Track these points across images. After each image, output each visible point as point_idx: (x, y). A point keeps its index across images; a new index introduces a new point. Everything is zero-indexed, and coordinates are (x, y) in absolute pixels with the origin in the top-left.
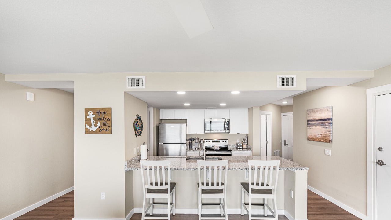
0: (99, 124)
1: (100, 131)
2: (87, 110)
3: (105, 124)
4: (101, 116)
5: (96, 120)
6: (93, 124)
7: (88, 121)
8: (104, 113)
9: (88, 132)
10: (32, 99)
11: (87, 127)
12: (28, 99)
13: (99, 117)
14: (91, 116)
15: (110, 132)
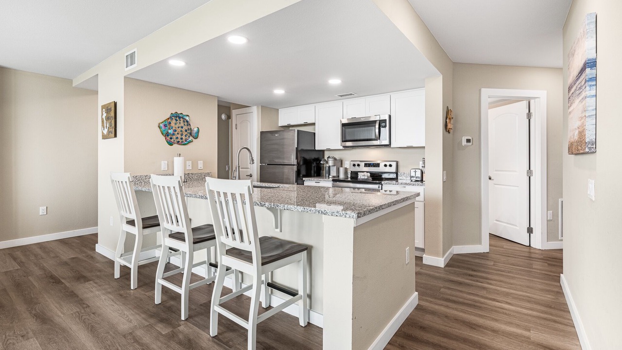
0: (108, 125)
1: (109, 134)
2: (103, 108)
3: (111, 124)
5: (107, 119)
6: (105, 125)
7: (103, 122)
8: (110, 109)
11: (103, 129)
13: (108, 115)
14: (105, 115)
15: (113, 135)
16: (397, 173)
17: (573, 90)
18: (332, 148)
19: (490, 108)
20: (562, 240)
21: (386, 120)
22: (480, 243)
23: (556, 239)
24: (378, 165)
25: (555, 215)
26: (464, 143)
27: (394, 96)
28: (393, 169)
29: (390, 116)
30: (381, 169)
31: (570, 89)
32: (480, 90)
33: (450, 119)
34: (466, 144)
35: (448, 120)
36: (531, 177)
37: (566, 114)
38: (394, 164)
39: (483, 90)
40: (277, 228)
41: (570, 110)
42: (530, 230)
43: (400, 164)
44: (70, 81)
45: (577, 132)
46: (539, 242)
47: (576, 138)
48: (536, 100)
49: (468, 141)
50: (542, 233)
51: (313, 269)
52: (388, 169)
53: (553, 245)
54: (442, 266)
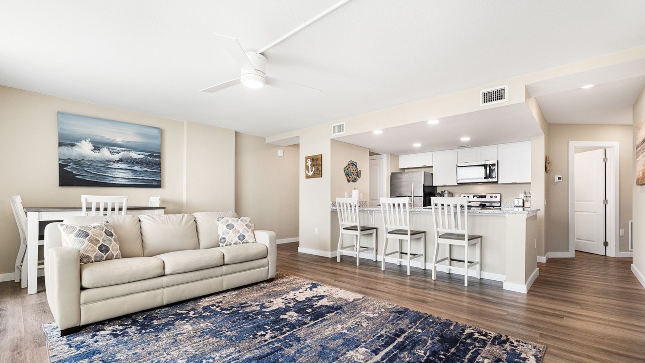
0: (314, 170)
1: (314, 176)
2: (307, 158)
3: (317, 169)
4: (315, 163)
5: (313, 165)
6: (310, 170)
7: (307, 167)
8: (317, 159)
9: (308, 177)
10: (282, 155)
11: (307, 172)
12: (279, 155)
13: (314, 163)
14: (309, 163)
15: (320, 175)
16: (500, 202)
17: (639, 149)
18: (447, 185)
19: (575, 153)
20: (632, 251)
21: (495, 164)
22: (568, 251)
23: (627, 250)
24: (485, 197)
25: (626, 232)
26: (556, 180)
27: (501, 146)
28: (498, 199)
29: (498, 161)
30: (488, 199)
31: (637, 147)
32: (568, 143)
33: (548, 163)
34: (558, 180)
35: (547, 164)
36: (607, 205)
37: (635, 162)
38: (498, 196)
39: (571, 143)
40: (456, 228)
41: (637, 160)
42: (606, 244)
43: (503, 196)
44: (264, 139)
45: (641, 173)
46: (612, 252)
47: (641, 176)
48: (611, 148)
49: (560, 178)
50: (615, 245)
51: (482, 250)
52: (494, 199)
53: (624, 255)
54: (545, 262)
